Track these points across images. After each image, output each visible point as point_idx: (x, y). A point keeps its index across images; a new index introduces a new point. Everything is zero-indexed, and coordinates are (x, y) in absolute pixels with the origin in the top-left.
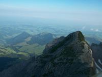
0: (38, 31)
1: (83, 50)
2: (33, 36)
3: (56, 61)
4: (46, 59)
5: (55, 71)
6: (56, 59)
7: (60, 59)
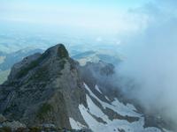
0: (17, 45)
1: (62, 71)
2: (7, 55)
3: (22, 89)
4: (11, 88)
5: (19, 103)
6: (23, 86)
7: (28, 86)
